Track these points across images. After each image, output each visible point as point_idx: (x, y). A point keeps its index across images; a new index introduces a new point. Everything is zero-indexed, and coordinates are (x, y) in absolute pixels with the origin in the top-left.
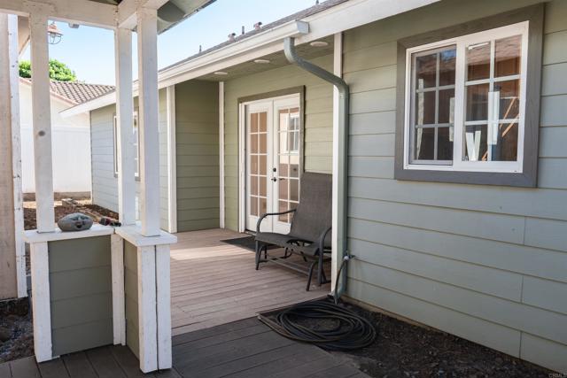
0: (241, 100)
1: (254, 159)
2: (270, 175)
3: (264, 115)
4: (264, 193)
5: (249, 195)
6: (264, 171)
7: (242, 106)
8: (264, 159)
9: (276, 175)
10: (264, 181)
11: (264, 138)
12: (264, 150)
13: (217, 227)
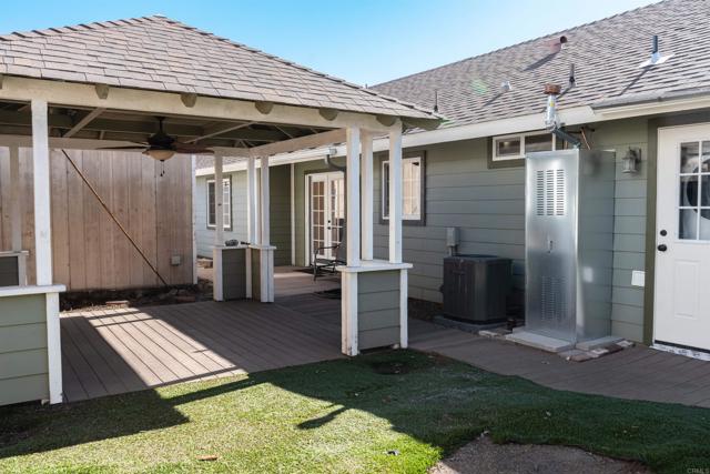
0: (307, 173)
1: (316, 214)
2: (326, 225)
3: (322, 183)
4: (322, 238)
5: (313, 240)
6: (322, 223)
7: (307, 177)
8: (322, 214)
9: (330, 225)
10: (322, 229)
11: (322, 199)
12: (322, 208)
13: (289, 263)
